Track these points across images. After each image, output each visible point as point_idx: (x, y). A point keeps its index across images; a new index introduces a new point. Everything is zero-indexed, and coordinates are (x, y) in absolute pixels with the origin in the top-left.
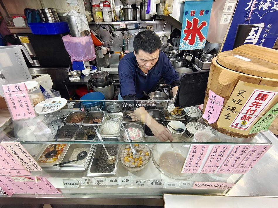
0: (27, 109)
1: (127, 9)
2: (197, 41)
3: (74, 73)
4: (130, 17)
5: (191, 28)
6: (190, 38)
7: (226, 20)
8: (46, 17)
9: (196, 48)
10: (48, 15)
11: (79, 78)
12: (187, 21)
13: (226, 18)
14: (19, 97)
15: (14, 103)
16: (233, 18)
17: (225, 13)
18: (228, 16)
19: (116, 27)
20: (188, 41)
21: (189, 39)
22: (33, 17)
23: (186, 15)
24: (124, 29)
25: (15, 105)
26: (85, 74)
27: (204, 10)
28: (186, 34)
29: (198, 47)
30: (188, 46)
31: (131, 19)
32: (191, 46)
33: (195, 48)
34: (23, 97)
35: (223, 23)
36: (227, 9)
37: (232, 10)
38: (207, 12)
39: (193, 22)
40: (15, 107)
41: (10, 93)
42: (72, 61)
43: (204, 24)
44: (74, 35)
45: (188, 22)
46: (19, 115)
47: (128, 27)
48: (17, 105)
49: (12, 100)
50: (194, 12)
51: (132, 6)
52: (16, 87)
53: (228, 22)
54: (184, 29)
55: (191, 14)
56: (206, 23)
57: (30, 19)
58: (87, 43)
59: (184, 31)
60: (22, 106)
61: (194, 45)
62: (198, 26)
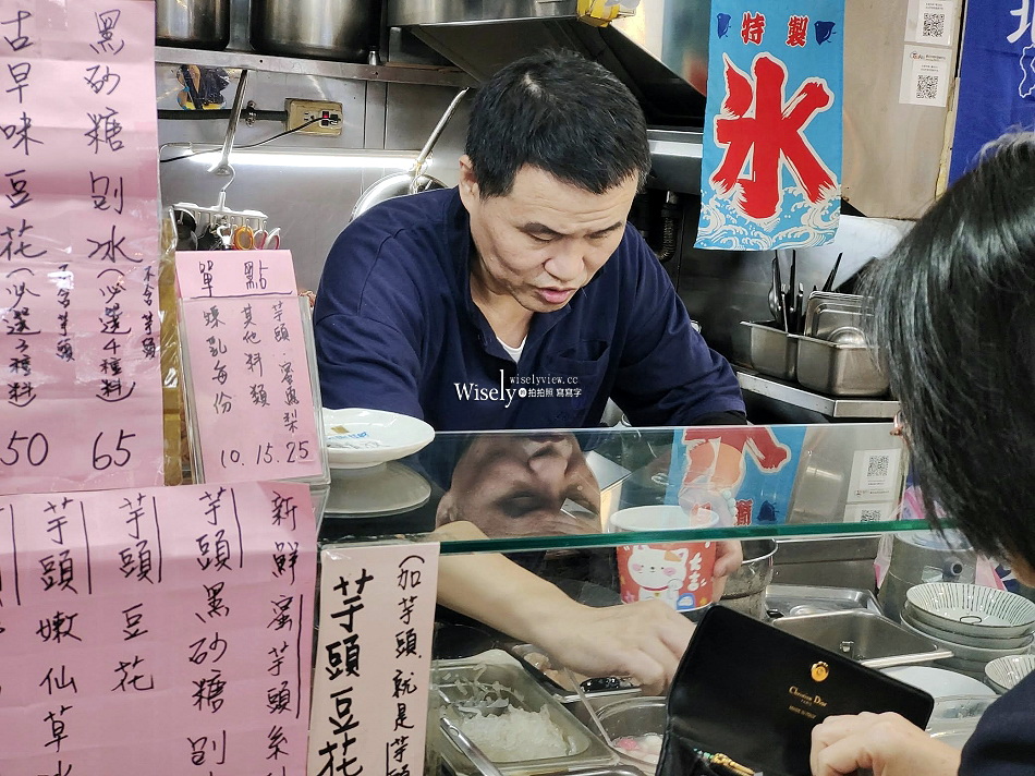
0: (287, 418)
2: (791, 199)
5: (751, 113)
6: (747, 172)
7: (927, 87)
9: (792, 240)
12: (727, 68)
13: (925, 74)
14: (254, 335)
15: (222, 375)
16: (958, 79)
17: (920, 50)
18: (933, 64)
20: (738, 189)
21: (744, 183)
23: (721, 31)
25: (226, 388)
27: (810, 20)
28: (726, 147)
29: (799, 232)
30: (741, 222)
32: (761, 230)
33: (785, 240)
34: (277, 334)
35: (914, 101)
36: (921, 26)
37: (949, 36)
38: (824, 30)
39: (755, 78)
40: (225, 400)
41: (212, 303)
43: (815, 97)
45: (731, 72)
46: (235, 456)
48: (239, 383)
49: (215, 353)
50: (758, 22)
52: (249, 268)
53: (940, 100)
54: (717, 117)
55: (745, 33)
56: (826, 89)
59: (716, 127)
60: (259, 396)
61: (774, 219)
62: (786, 105)
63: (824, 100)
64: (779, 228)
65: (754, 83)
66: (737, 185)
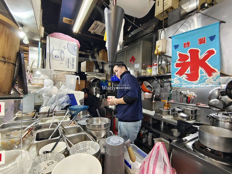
2: (202, 76)
5: (188, 61)
6: (188, 72)
30: (186, 82)
50: (188, 43)
54: (176, 63)
56: (214, 51)
61: (197, 81)
62: (201, 57)
64: (199, 83)
65: (189, 55)
66: (184, 75)
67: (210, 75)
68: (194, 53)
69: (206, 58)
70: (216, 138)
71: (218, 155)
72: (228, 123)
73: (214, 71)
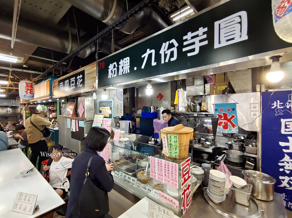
1: (196, 105)
2: (230, 127)
3: (153, 139)
4: (198, 110)
5: (223, 119)
6: (223, 124)
7: (255, 115)
8: (151, 110)
9: (231, 132)
10: (152, 109)
11: (154, 143)
13: (254, 113)
19: (190, 116)
22: (145, 110)
24: (196, 117)
26: (158, 141)
27: (231, 108)
30: (222, 130)
31: (199, 111)
32: (226, 131)
35: (252, 117)
36: (252, 108)
37: (258, 108)
38: (233, 109)
42: (154, 132)
43: (233, 116)
44: (159, 119)
45: (218, 115)
47: (199, 116)
50: (222, 109)
51: (199, 104)
57: (144, 111)
58: (164, 123)
62: (229, 118)
63: (234, 117)
64: (228, 131)
65: (223, 115)
66: (221, 126)
67: (234, 127)
68: (225, 115)
69: (231, 118)
70: (236, 157)
71: (238, 164)
72: (238, 147)
73: (235, 126)
